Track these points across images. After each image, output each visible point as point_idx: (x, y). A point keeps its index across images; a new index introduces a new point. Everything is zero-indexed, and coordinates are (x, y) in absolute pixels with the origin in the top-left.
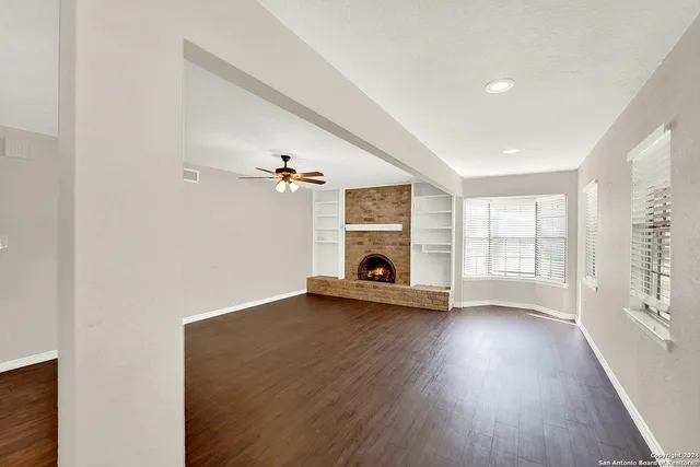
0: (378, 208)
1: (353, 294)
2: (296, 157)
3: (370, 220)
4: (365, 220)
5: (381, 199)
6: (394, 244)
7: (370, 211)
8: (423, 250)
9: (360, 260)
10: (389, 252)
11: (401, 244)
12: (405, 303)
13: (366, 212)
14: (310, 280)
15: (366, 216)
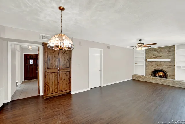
0: (160, 54)
1: (151, 81)
2: (143, 39)
3: (156, 58)
4: (154, 58)
5: (161, 51)
6: (167, 66)
7: (156, 55)
8: (182, 68)
9: (152, 70)
10: (164, 68)
11: (170, 66)
12: (175, 86)
13: (154, 55)
14: (134, 76)
15: (154, 57)
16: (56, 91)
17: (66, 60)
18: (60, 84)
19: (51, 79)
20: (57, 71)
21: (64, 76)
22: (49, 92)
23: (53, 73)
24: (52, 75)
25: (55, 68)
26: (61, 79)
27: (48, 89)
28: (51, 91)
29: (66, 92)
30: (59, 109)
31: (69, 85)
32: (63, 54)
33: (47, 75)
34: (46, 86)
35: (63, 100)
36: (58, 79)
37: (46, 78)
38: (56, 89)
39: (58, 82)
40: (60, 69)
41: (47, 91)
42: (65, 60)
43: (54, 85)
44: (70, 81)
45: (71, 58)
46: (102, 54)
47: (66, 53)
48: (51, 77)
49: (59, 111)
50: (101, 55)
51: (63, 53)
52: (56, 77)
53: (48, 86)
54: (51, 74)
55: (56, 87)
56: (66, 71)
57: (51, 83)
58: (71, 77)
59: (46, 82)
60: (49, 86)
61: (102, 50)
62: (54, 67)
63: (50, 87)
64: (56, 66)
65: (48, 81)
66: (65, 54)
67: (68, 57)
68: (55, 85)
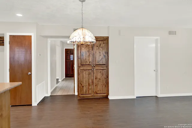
16: (90, 92)
17: (102, 56)
18: (95, 85)
19: (84, 77)
20: (91, 68)
21: (99, 76)
22: (82, 92)
23: (87, 70)
24: (86, 72)
25: (88, 65)
26: (96, 79)
27: (82, 88)
28: (84, 91)
29: (103, 96)
30: (88, 113)
31: (106, 86)
32: (97, 48)
33: (81, 72)
34: (80, 84)
35: (96, 105)
36: (93, 78)
37: (79, 76)
38: (90, 89)
39: (93, 82)
40: (94, 67)
41: (81, 90)
42: (100, 56)
43: (87, 84)
44: (107, 82)
45: (107, 53)
46: (159, 45)
47: (101, 46)
48: (84, 75)
49: (88, 114)
50: (156, 47)
51: (97, 46)
52: (90, 76)
53: (81, 84)
54: (84, 72)
55: (90, 87)
56: (102, 68)
57: (85, 82)
58: (108, 77)
59: (80, 80)
60: (83, 85)
61: (158, 38)
62: (88, 63)
63: (83, 87)
64: (90, 62)
65: (82, 79)
66: (100, 48)
67: (104, 51)
68: (89, 85)
